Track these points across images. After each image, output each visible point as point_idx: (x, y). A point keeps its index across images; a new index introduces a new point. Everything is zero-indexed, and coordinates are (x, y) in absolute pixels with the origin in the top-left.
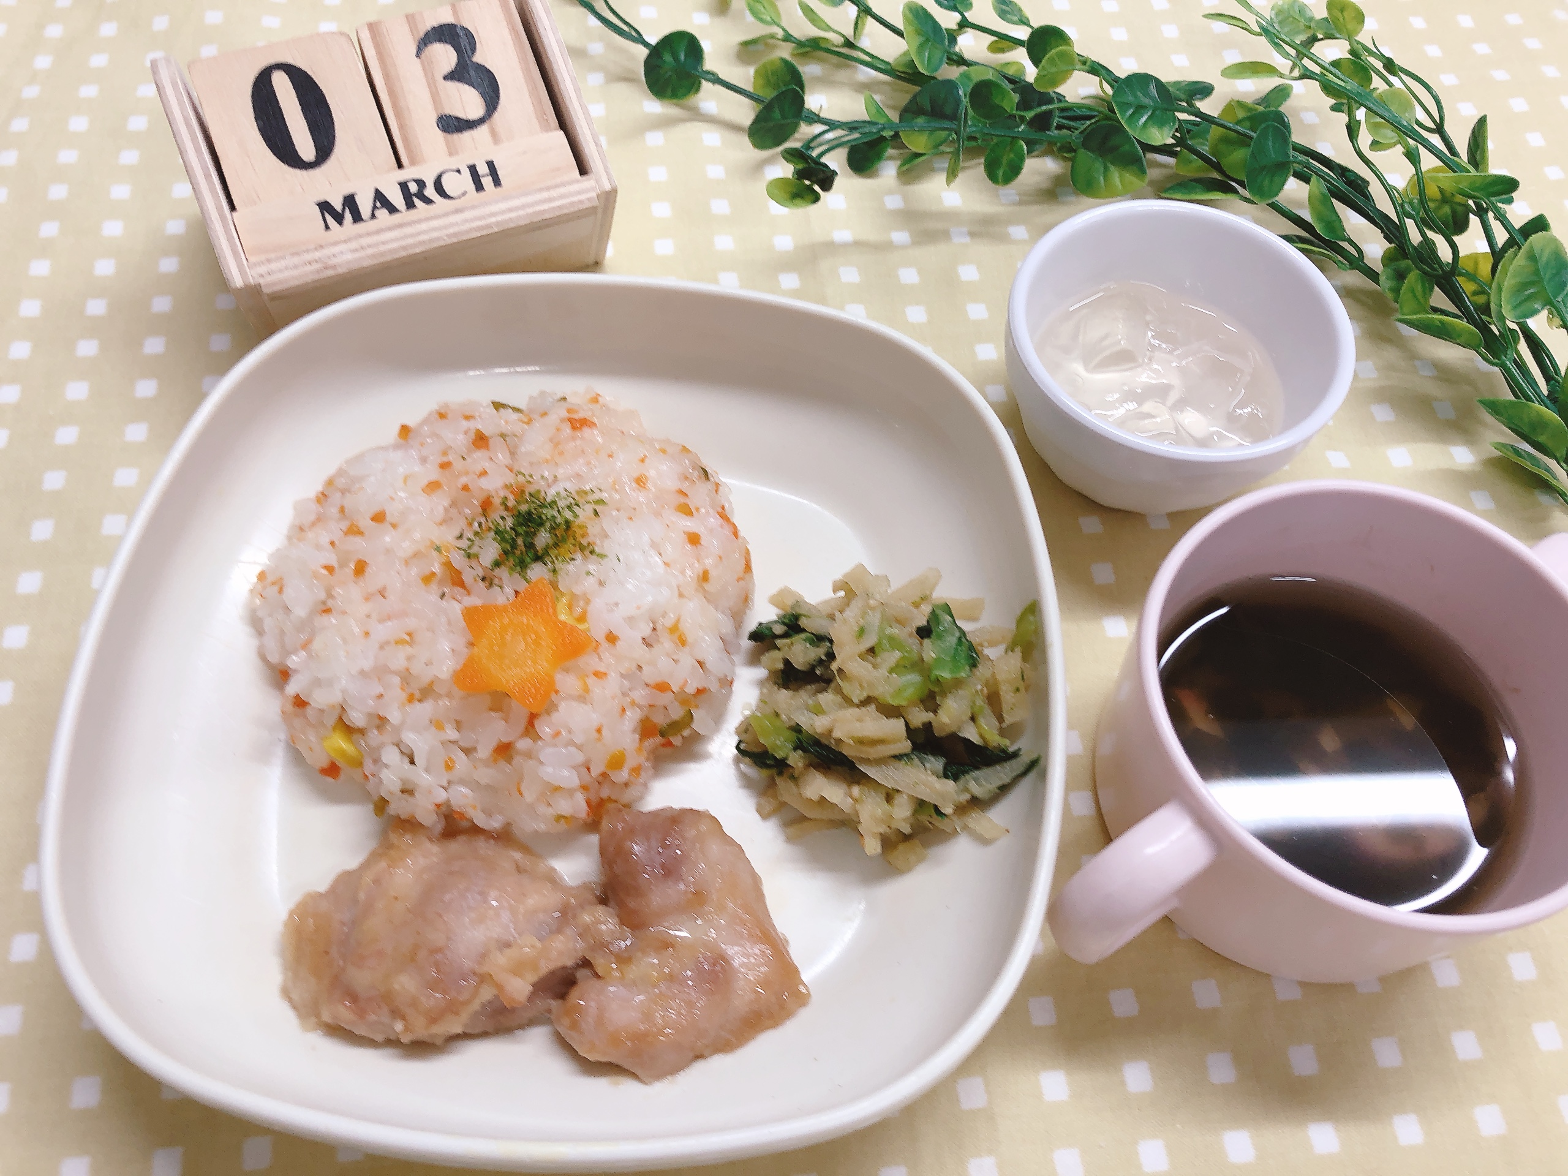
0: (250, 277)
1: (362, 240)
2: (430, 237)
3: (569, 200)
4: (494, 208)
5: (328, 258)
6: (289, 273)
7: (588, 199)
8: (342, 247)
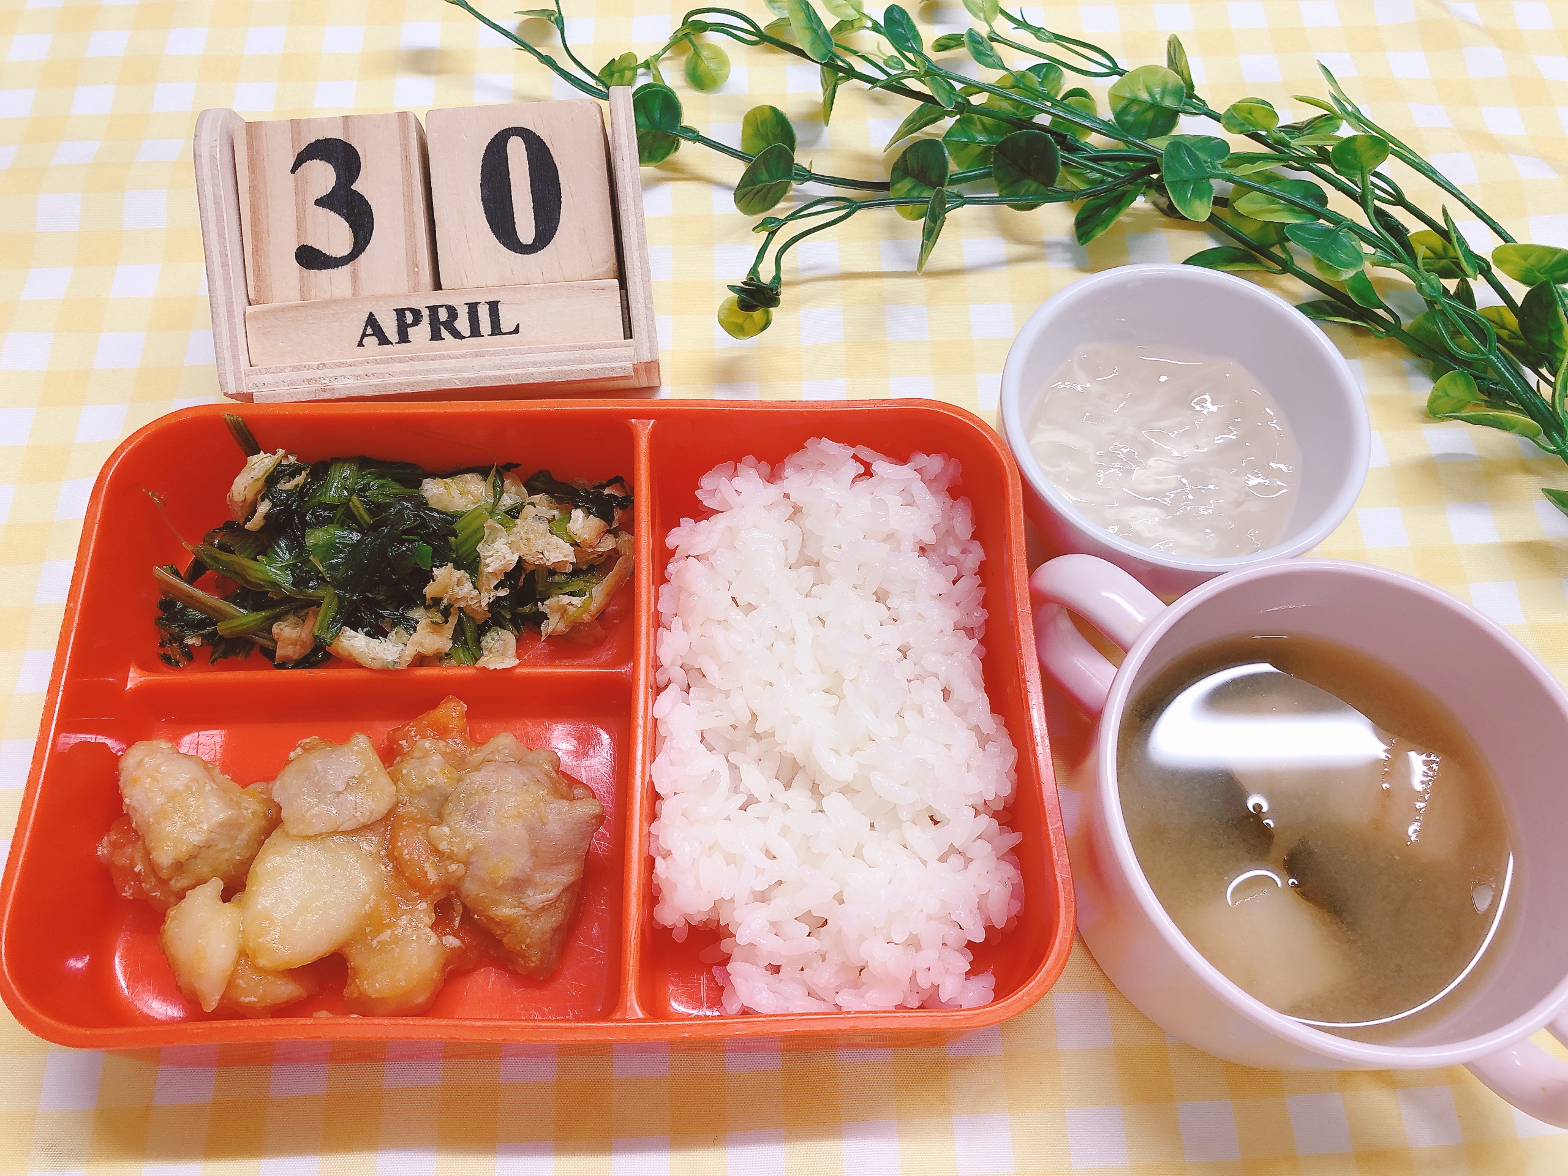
1: (368, 366)
2: (441, 378)
3: (600, 365)
4: (517, 359)
5: (328, 379)
6: (286, 388)
7: (621, 367)
8: (345, 371)
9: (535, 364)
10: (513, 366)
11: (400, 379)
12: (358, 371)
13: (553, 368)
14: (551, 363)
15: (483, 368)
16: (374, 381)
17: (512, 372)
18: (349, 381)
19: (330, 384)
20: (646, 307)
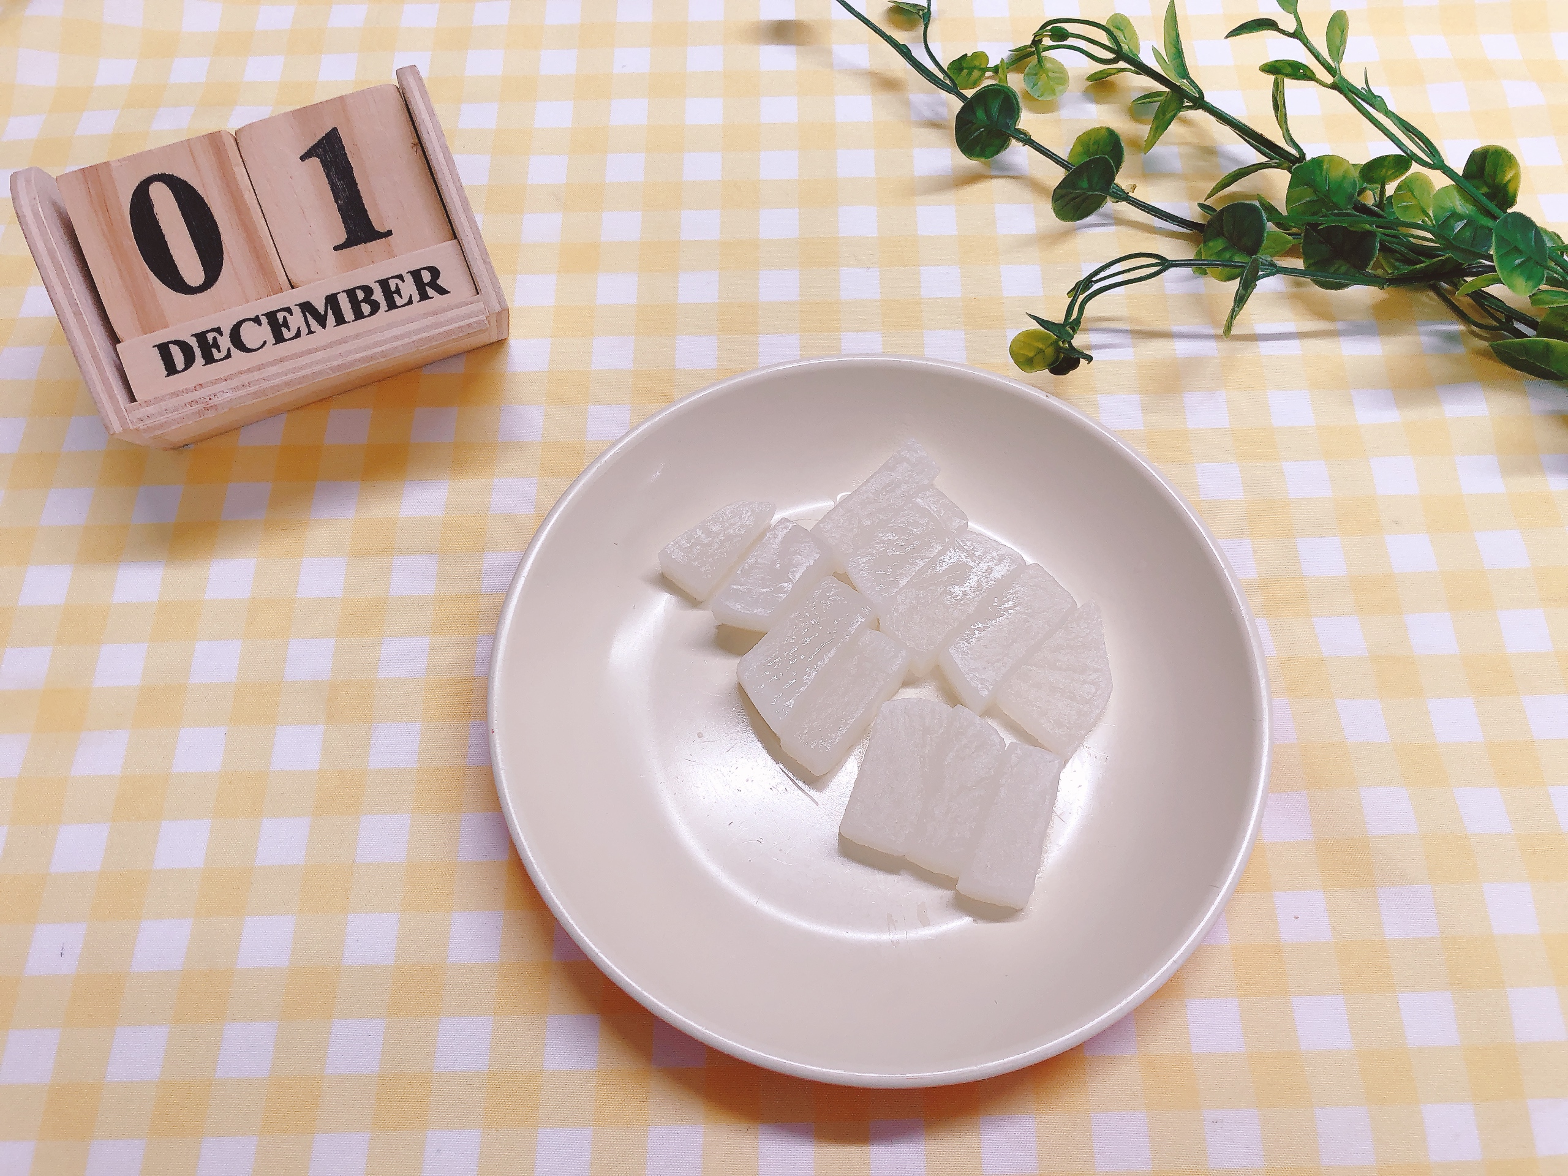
0: (130, 423)
1: (243, 377)
3: (457, 325)
4: (378, 337)
5: (208, 398)
6: (170, 414)
7: (476, 322)
8: (222, 386)
9: (396, 338)
10: (377, 344)
11: (276, 381)
12: (234, 383)
13: (415, 338)
15: (350, 352)
17: (378, 349)
18: (228, 395)
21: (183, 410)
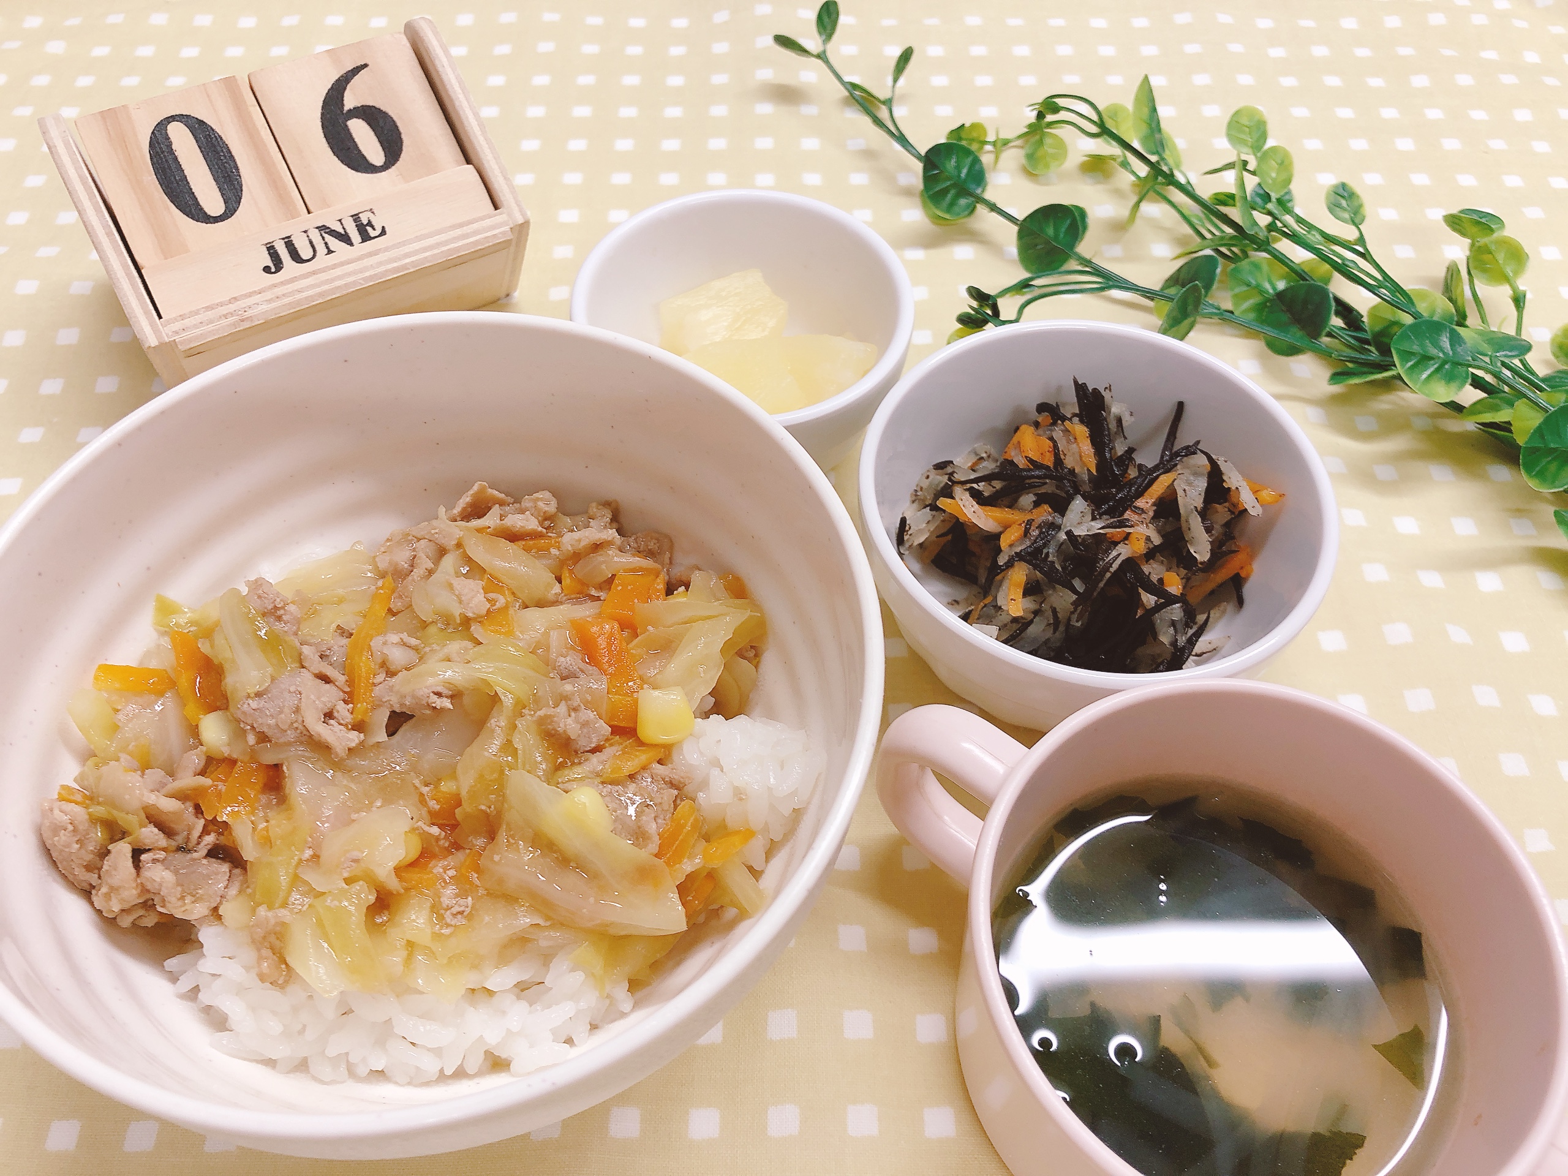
1: (276, 290)
2: (348, 282)
3: (482, 236)
5: (244, 310)
6: (205, 328)
7: (501, 233)
8: (257, 298)
9: (425, 249)
10: (407, 255)
11: (310, 293)
12: (269, 295)
14: (438, 245)
15: (380, 264)
16: (286, 300)
17: (408, 260)
19: (246, 313)
20: (505, 178)
21: (218, 323)
